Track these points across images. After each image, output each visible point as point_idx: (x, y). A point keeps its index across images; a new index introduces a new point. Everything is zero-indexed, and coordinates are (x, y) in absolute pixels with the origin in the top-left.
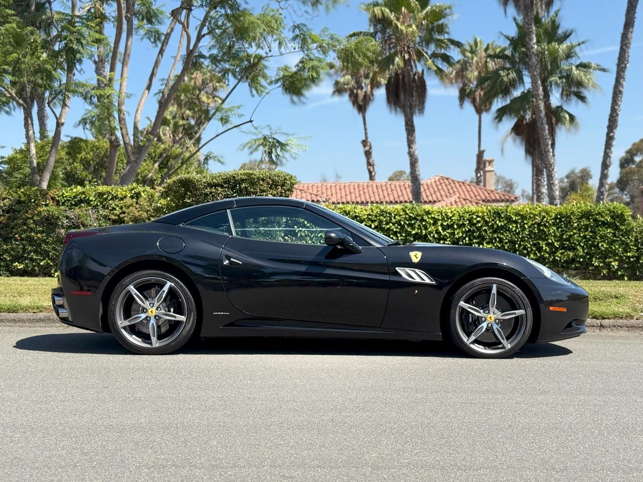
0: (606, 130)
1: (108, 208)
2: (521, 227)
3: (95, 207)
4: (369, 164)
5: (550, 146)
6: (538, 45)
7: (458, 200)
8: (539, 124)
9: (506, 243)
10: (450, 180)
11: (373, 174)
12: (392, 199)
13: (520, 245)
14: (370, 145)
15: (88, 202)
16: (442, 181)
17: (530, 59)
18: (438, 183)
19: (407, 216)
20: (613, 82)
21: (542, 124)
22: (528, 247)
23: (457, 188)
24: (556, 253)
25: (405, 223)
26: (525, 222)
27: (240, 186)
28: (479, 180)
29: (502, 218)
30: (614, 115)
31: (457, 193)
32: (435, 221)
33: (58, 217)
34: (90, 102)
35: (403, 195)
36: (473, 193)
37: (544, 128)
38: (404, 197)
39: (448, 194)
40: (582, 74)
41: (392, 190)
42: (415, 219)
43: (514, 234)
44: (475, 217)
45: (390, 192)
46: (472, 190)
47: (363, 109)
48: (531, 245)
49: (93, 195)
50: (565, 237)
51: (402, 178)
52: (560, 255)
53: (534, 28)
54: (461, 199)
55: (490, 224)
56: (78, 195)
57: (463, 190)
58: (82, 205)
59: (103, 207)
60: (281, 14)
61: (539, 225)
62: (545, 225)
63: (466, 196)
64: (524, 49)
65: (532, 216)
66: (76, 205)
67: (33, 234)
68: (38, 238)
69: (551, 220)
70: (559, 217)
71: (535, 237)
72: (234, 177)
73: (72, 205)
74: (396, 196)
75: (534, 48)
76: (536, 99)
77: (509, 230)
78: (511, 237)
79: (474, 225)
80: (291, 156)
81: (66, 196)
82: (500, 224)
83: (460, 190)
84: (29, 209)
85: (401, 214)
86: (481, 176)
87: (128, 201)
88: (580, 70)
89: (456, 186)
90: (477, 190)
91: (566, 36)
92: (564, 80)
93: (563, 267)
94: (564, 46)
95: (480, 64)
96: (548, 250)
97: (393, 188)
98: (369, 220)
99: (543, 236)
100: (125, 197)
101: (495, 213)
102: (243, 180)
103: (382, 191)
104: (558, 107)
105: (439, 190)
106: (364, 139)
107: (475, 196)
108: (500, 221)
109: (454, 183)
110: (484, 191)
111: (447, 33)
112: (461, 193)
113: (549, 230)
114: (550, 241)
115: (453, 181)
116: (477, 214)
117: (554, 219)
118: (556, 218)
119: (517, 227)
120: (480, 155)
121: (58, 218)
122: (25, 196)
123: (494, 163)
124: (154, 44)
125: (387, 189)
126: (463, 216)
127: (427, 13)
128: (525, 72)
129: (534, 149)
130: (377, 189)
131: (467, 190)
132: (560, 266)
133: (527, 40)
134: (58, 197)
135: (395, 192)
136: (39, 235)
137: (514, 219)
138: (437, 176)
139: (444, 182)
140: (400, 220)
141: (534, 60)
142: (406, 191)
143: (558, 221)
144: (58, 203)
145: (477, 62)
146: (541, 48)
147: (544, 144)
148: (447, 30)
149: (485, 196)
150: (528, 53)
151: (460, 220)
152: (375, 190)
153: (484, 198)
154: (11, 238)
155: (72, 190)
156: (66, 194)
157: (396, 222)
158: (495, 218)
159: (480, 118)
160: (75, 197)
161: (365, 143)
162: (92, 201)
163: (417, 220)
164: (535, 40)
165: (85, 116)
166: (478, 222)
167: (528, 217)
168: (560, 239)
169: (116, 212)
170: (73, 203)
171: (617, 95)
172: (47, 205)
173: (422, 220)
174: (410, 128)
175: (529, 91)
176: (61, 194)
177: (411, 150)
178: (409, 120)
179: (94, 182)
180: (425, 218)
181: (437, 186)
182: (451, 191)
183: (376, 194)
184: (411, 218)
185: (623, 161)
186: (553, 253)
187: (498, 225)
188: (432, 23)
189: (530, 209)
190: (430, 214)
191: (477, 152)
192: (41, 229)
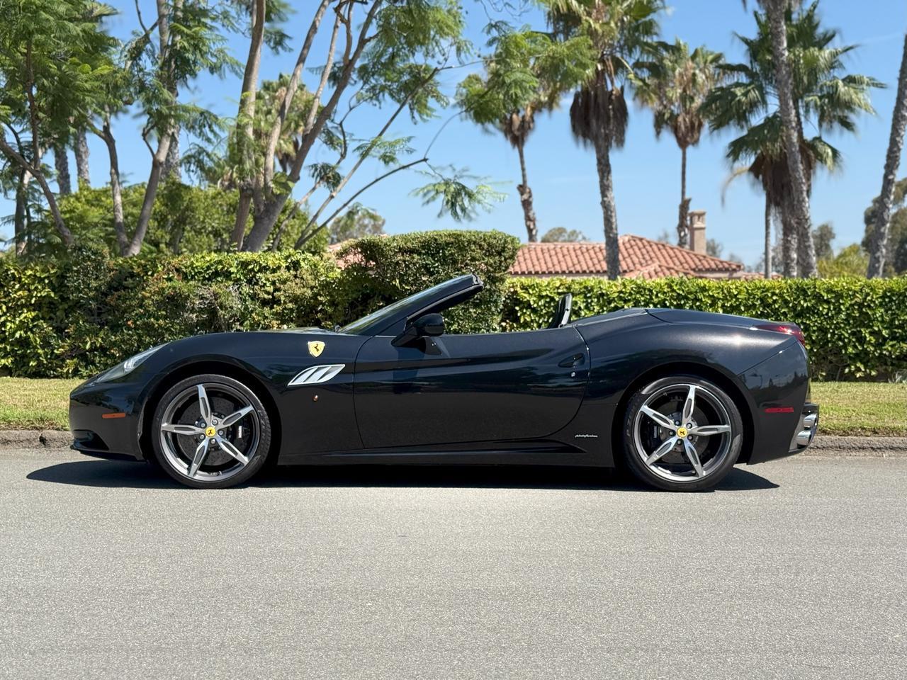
0: (883, 171)
1: (257, 284)
2: (834, 309)
3: (237, 281)
4: (528, 218)
5: (805, 194)
6: (789, 51)
7: (659, 269)
8: (790, 163)
9: (814, 332)
10: (644, 241)
11: (534, 232)
12: (564, 268)
13: (833, 334)
14: (530, 192)
15: (227, 275)
16: (633, 243)
17: (778, 71)
18: (628, 246)
19: (675, 294)
20: (893, 103)
21: (795, 162)
22: (845, 338)
23: (654, 253)
24: (884, 345)
25: (671, 304)
26: (841, 301)
27: (444, 253)
28: (683, 241)
29: (809, 296)
30: (895, 149)
31: (655, 259)
32: (714, 301)
33: (189, 295)
34: (200, 134)
35: (579, 262)
36: (678, 259)
37: (797, 167)
38: (581, 266)
39: (643, 261)
40: (852, 91)
41: (564, 256)
42: (686, 298)
43: (825, 318)
44: (770, 295)
45: (561, 259)
46: (676, 256)
47: (520, 140)
48: (850, 334)
49: (235, 265)
50: (897, 323)
51: (561, 239)
52: (890, 349)
53: (785, 27)
54: (663, 268)
55: (791, 305)
56: (212, 265)
57: (663, 256)
58: (219, 279)
59: (249, 282)
60: (461, 8)
61: (861, 305)
62: (869, 306)
63: (668, 264)
64: (769, 57)
65: (851, 293)
66: (209, 279)
67: (152, 320)
68: (160, 326)
69: (877, 299)
70: (889, 294)
71: (854, 323)
72: (436, 240)
73: (205, 279)
74: (570, 264)
75: (784, 55)
76: (787, 127)
77: (820, 314)
78: (821, 323)
79: (769, 306)
80: (483, 207)
81: (196, 267)
82: (805, 305)
83: (660, 256)
84: (147, 285)
85: (665, 290)
86: (685, 235)
87: (283, 274)
88: (848, 87)
89: (653, 250)
90: (683, 255)
91: (828, 38)
92: (827, 100)
93: (892, 364)
94: (826, 52)
95: (685, 78)
96: (873, 341)
97: (566, 252)
98: (620, 298)
99: (866, 321)
100: (279, 268)
101: (798, 288)
102: (447, 244)
103: (550, 256)
104: (815, 139)
105: (629, 255)
106: (521, 183)
107: (681, 264)
108: (805, 301)
109: (651, 246)
110: (693, 256)
111: (656, 34)
112: (661, 259)
113: (875, 314)
114: (876, 329)
115: (649, 242)
116: (772, 291)
117: (881, 297)
118: (884, 297)
119: (829, 309)
120: (684, 205)
121: (187, 297)
122: (139, 267)
123: (706, 217)
124: (274, 50)
125: (556, 254)
126: (753, 294)
127: (629, 6)
128: (770, 89)
129: (782, 198)
130: (543, 254)
131: (669, 255)
132: (889, 364)
133: (774, 43)
134: (186, 267)
135: (568, 258)
136: (161, 322)
137: (825, 298)
138: (626, 235)
139: (637, 244)
140: (665, 300)
141: (784, 72)
142: (584, 257)
143: (887, 300)
144: (185, 277)
145: (681, 74)
146: (794, 54)
147: (797, 191)
148: (656, 30)
149: (695, 264)
150: (776, 62)
151: (749, 299)
152: (540, 255)
153: (693, 266)
154: (120, 326)
155: (203, 257)
156: (197, 264)
157: (659, 303)
158: (798, 297)
159: (684, 154)
160: (208, 268)
161: (522, 188)
162: (233, 273)
163: (688, 299)
164: (785, 45)
165: (189, 153)
166: (775, 302)
167: (845, 295)
168: (890, 326)
169: (268, 289)
170: (207, 276)
171: (899, 121)
172: (170, 279)
173: (696, 299)
174: (604, 168)
175: (775, 116)
176: (189, 263)
177: (605, 199)
178: (603, 157)
179: (234, 246)
180: (700, 296)
181: (626, 249)
182: (647, 257)
183: (542, 261)
184: (679, 297)
185: (870, 214)
186: (879, 345)
187: (802, 306)
188: (637, 20)
189: (847, 283)
190: (706, 290)
191: (679, 202)
192: (164, 313)
